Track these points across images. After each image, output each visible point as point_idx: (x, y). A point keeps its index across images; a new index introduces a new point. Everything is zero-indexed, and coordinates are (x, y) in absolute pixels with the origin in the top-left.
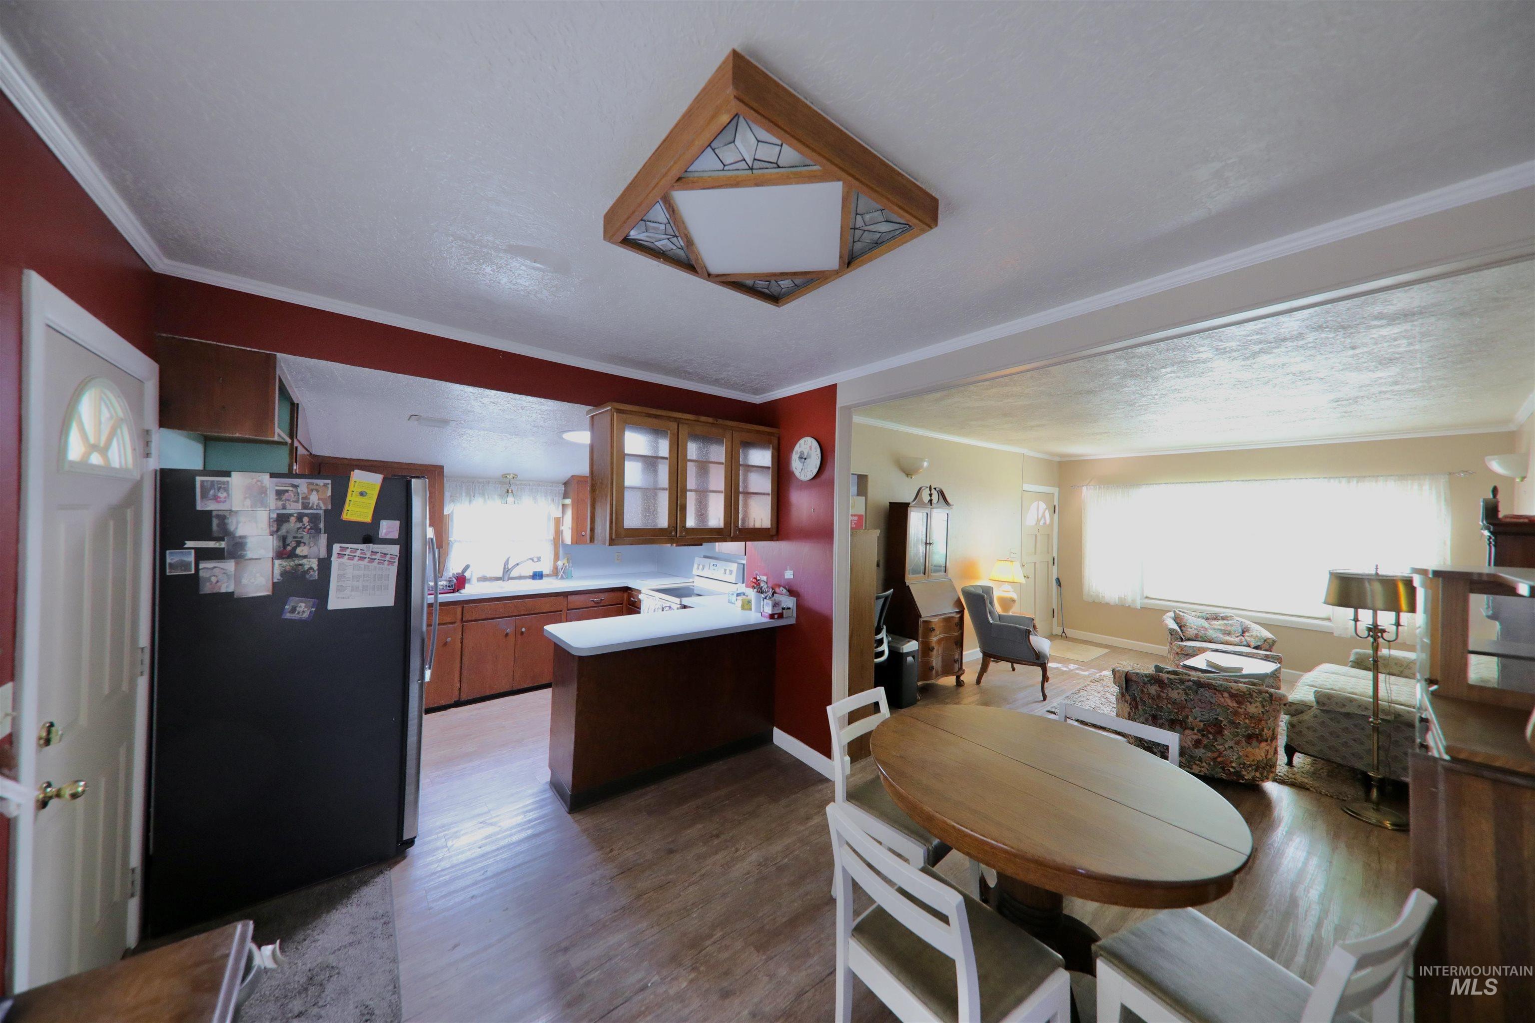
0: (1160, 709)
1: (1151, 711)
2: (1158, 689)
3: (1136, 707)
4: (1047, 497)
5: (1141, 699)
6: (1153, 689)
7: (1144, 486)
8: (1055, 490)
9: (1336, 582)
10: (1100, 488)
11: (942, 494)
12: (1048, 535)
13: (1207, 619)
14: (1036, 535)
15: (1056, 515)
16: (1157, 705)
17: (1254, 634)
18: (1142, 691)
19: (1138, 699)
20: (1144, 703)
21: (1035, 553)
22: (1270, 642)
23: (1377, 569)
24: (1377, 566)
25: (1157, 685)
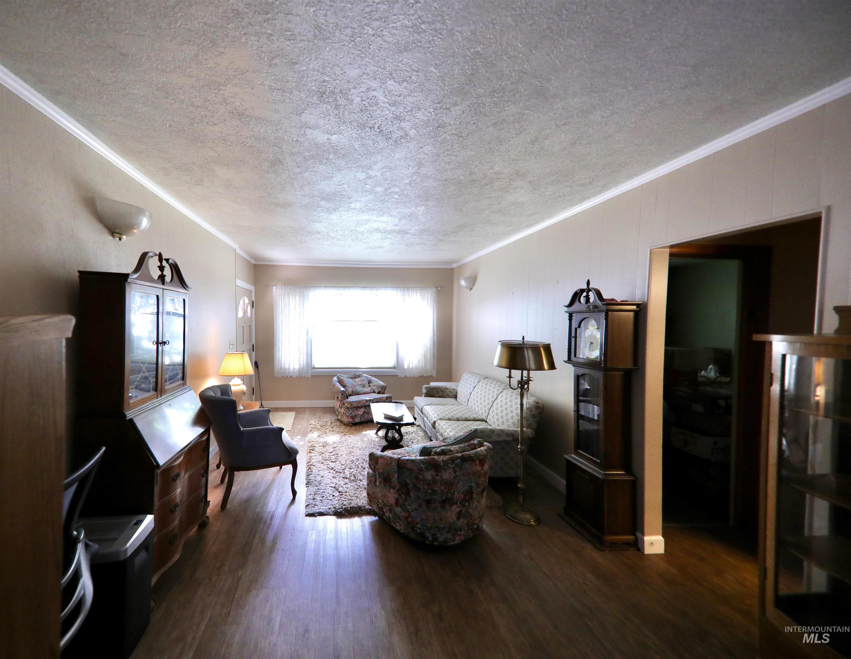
0: (434, 492)
1: (426, 496)
2: (434, 473)
3: (408, 494)
4: (248, 293)
5: (415, 486)
6: (429, 475)
7: (312, 288)
8: (251, 288)
9: (506, 350)
10: (285, 288)
11: (175, 269)
12: (250, 326)
13: (352, 378)
14: (243, 327)
15: (254, 309)
16: (432, 490)
17: (375, 384)
18: (417, 478)
19: (410, 486)
20: (418, 490)
21: (243, 343)
22: (384, 387)
23: (523, 339)
24: (523, 337)
25: (433, 470)
